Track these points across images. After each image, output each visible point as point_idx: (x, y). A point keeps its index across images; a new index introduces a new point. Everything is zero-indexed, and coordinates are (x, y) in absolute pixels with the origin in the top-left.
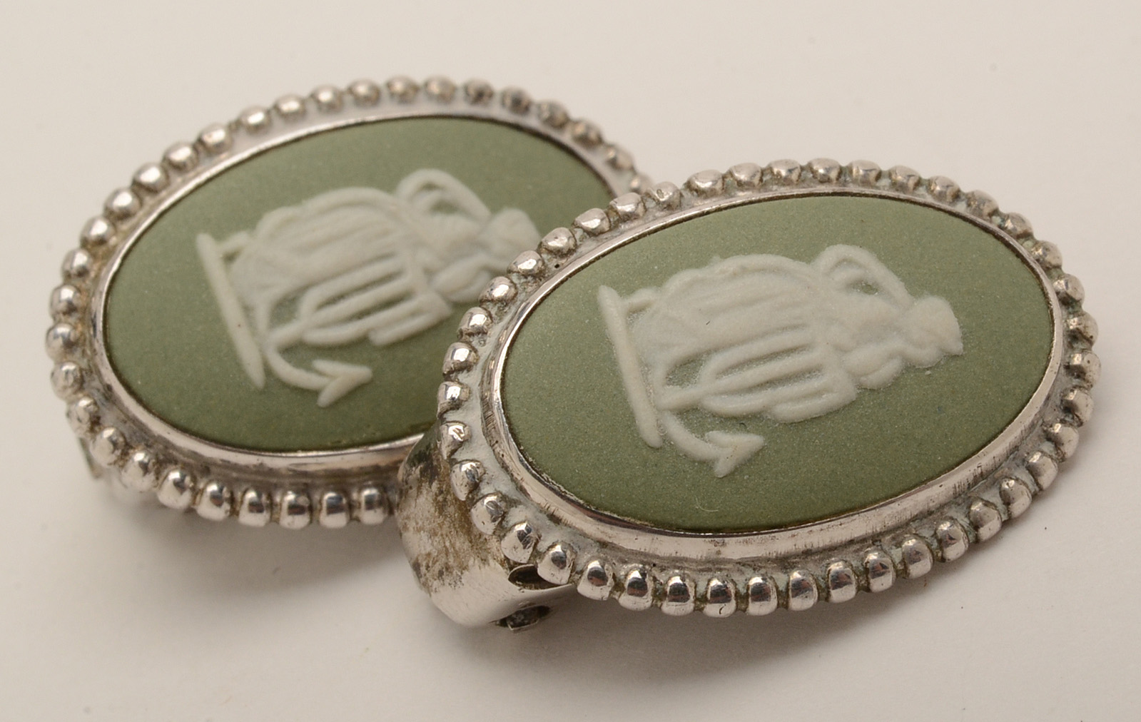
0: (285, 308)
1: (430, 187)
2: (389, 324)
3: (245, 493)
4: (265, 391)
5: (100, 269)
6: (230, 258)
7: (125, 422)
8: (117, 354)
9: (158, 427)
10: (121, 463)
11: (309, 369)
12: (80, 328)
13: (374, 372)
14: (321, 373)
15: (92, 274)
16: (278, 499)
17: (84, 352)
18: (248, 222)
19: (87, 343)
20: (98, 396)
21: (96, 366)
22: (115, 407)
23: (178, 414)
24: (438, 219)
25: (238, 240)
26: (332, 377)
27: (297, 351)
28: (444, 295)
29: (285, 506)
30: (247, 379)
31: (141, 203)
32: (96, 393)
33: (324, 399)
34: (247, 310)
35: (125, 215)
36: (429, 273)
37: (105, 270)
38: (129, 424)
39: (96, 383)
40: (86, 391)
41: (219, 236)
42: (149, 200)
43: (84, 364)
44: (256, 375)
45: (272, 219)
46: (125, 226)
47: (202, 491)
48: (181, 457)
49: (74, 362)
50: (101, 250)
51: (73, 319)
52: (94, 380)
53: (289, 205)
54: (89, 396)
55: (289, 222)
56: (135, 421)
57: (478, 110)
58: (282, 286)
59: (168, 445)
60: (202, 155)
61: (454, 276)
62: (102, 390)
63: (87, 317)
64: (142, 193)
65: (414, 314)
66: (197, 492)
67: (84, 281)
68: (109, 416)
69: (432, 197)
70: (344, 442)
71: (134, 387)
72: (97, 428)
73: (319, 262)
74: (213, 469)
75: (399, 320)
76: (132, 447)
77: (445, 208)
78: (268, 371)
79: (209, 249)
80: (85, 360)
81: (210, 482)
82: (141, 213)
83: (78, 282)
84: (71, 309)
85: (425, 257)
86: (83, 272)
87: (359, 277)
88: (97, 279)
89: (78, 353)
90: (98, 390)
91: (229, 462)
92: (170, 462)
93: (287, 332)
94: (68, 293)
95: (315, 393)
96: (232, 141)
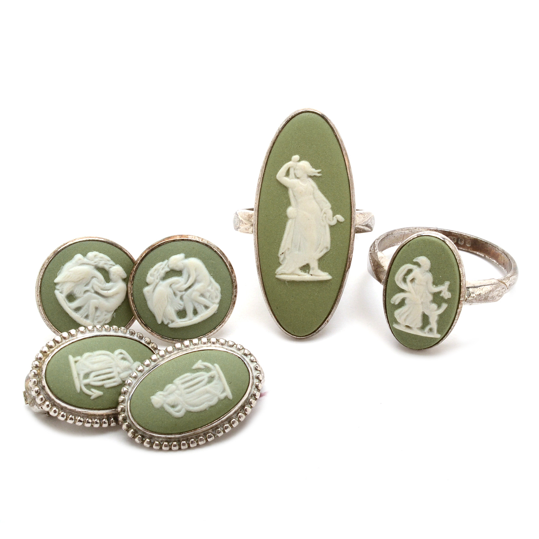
0: (87, 376)
1: (121, 353)
2: (109, 383)
3: (70, 415)
4: (79, 394)
5: (45, 359)
6: (76, 362)
7: (46, 395)
8: (47, 379)
9: (53, 397)
10: (43, 404)
11: (90, 390)
12: (39, 371)
13: (104, 393)
14: (92, 392)
15: (43, 360)
16: (76, 418)
17: (39, 377)
18: (81, 355)
19: (40, 375)
20: (41, 388)
21: (41, 381)
22: (44, 391)
23: (59, 395)
24: (122, 361)
25: (78, 358)
26: (95, 393)
27: (88, 386)
28: (121, 379)
29: (78, 420)
30: (76, 390)
31: (55, 345)
32: (40, 387)
33: (92, 398)
34: (78, 374)
35: (51, 347)
36: (119, 373)
37: (46, 359)
38: (47, 395)
39: (41, 385)
40: (38, 386)
41: (74, 356)
42: (57, 345)
43: (38, 380)
44: (78, 390)
45: (86, 355)
46: (51, 350)
47: (60, 413)
48: (57, 405)
49: (36, 379)
50: (45, 354)
51: (37, 369)
52: (40, 384)
53: (90, 352)
54: (38, 387)
55: (90, 356)
56: (48, 395)
57: (131, 337)
58: (87, 371)
59: (55, 402)
60: (70, 336)
61: (124, 375)
62: (42, 386)
63: (41, 369)
64: (56, 343)
65: (114, 382)
66: (59, 414)
67: (41, 361)
68: (42, 393)
69: (121, 356)
70: (94, 408)
71: (50, 387)
72: (39, 395)
73: (95, 367)
74: (63, 409)
75: (111, 383)
76: (46, 401)
77: (124, 359)
78: (81, 389)
79: (71, 359)
80: (39, 379)
81: (62, 412)
82: (55, 348)
83: (39, 360)
84: (37, 366)
85: (119, 370)
86: (40, 359)
87: (104, 371)
88: (44, 361)
89: (37, 377)
90: (41, 386)
91: (67, 407)
92: (54, 405)
93: (86, 381)
94: (37, 363)
95: (90, 396)
96: (77, 334)
